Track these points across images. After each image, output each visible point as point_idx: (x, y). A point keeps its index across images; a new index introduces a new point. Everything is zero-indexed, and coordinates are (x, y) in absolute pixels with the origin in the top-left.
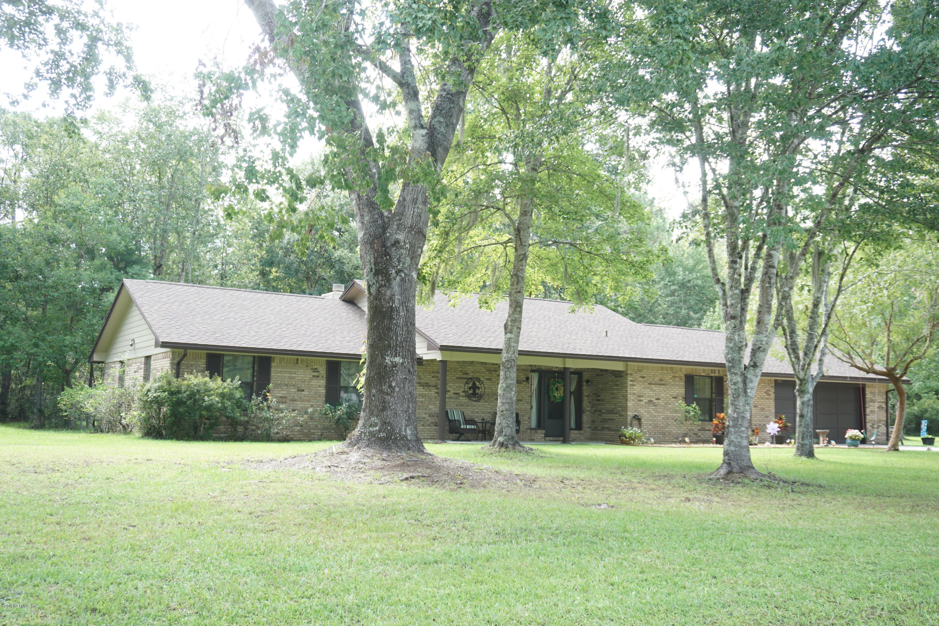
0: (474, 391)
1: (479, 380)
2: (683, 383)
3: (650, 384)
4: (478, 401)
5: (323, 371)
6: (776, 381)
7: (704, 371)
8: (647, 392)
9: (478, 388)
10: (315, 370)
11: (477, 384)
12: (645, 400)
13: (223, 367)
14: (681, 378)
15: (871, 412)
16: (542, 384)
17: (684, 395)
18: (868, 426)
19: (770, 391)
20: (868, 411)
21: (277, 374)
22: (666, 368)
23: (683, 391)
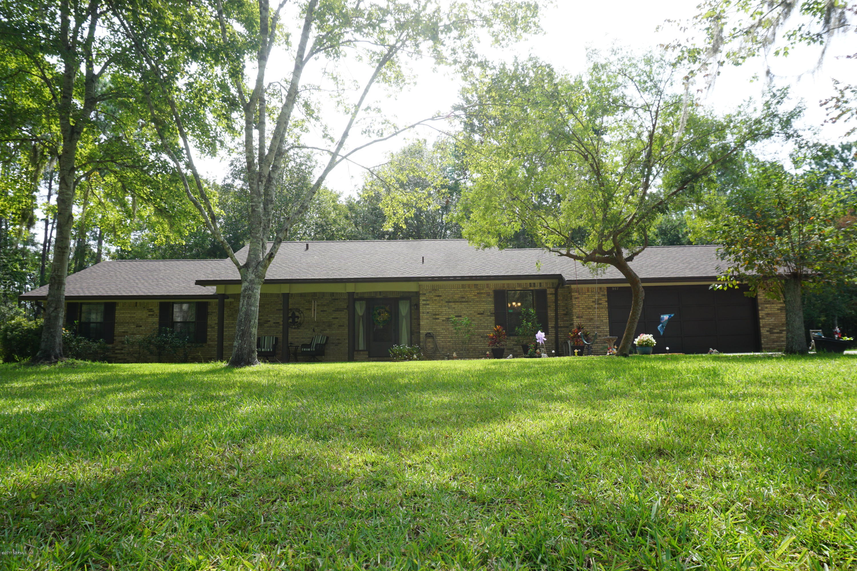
0: (293, 320)
1: (298, 310)
2: (491, 299)
3: (449, 302)
4: (298, 328)
5: (157, 311)
6: (609, 289)
7: (519, 285)
8: (445, 310)
9: (298, 317)
10: (151, 310)
11: (297, 314)
12: (442, 318)
13: (81, 312)
14: (488, 294)
15: (768, 315)
16: (369, 310)
17: (493, 310)
18: (764, 331)
19: (601, 299)
20: (761, 314)
21: (120, 315)
22: (469, 286)
23: (491, 307)
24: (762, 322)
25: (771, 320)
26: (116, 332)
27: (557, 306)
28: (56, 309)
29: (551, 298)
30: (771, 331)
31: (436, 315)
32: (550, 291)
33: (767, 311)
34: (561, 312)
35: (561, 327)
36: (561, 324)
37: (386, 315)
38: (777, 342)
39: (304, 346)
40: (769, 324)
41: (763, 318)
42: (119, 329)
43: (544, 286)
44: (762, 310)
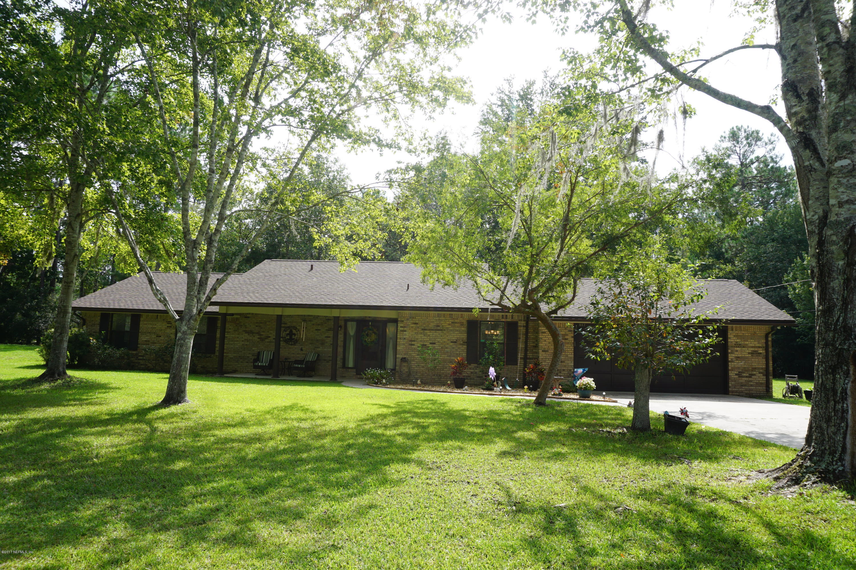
0: (291, 337)
1: (295, 328)
2: (464, 329)
3: (424, 330)
4: (295, 344)
6: (575, 325)
7: (492, 316)
8: (420, 336)
9: (295, 335)
11: (294, 331)
12: (417, 344)
13: (112, 321)
14: (462, 324)
15: (737, 358)
16: (359, 331)
17: (465, 339)
18: (732, 374)
19: (567, 335)
20: (731, 357)
21: (144, 325)
22: (444, 315)
23: (464, 336)
24: (731, 365)
25: (741, 364)
26: (140, 341)
27: (527, 338)
28: (61, 334)
29: (522, 330)
30: (739, 375)
31: (411, 341)
32: (522, 323)
33: (736, 354)
34: (531, 344)
35: (530, 359)
36: (530, 355)
37: (374, 337)
38: (745, 386)
39: (297, 362)
40: (739, 368)
41: (732, 361)
42: (142, 338)
43: (516, 318)
44: (732, 353)
